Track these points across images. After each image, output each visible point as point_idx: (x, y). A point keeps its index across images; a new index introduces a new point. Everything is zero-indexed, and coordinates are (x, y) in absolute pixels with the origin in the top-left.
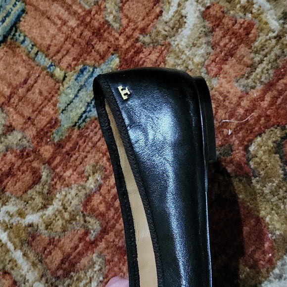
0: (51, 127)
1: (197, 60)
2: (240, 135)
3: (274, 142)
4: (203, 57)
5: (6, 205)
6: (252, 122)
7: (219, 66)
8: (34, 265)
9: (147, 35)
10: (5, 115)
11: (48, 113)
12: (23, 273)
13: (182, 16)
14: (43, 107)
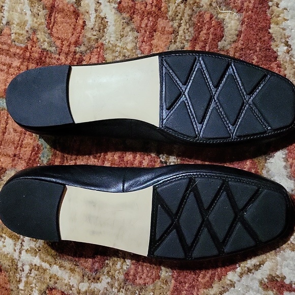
0: (36, 154)
1: (130, 46)
4: (133, 42)
7: (149, 43)
9: (81, 45)
11: (28, 144)
13: (103, 18)
14: (22, 141)
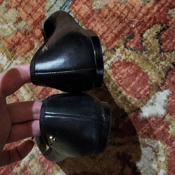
0: (41, 20)
2: (139, 28)
3: (156, 32)
5: (15, 60)
6: (146, 21)
8: (28, 91)
10: (18, 12)
12: (22, 95)
14: (37, 9)
